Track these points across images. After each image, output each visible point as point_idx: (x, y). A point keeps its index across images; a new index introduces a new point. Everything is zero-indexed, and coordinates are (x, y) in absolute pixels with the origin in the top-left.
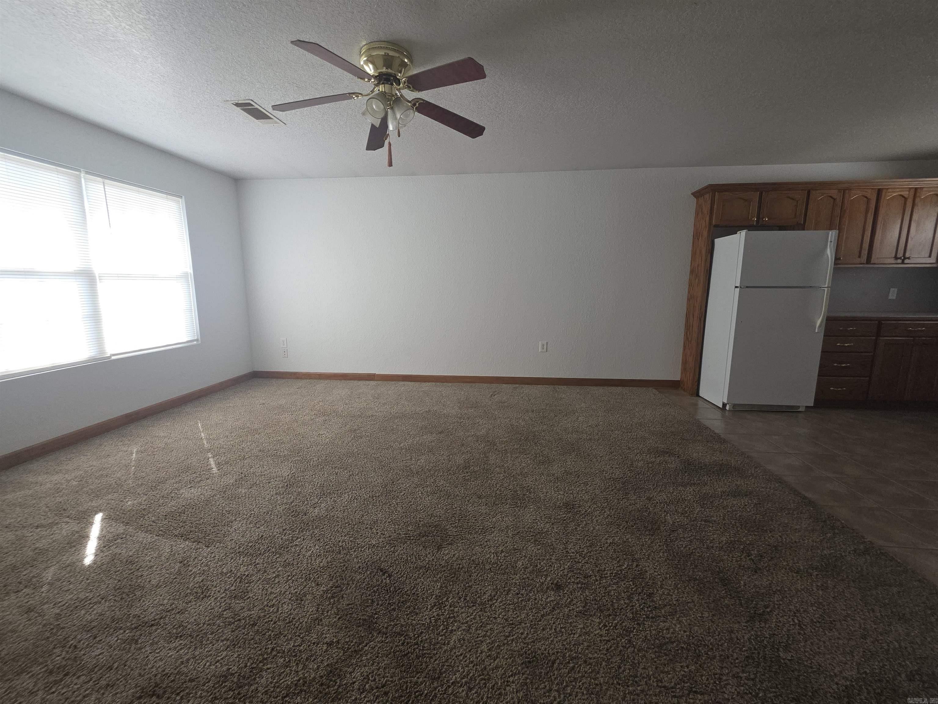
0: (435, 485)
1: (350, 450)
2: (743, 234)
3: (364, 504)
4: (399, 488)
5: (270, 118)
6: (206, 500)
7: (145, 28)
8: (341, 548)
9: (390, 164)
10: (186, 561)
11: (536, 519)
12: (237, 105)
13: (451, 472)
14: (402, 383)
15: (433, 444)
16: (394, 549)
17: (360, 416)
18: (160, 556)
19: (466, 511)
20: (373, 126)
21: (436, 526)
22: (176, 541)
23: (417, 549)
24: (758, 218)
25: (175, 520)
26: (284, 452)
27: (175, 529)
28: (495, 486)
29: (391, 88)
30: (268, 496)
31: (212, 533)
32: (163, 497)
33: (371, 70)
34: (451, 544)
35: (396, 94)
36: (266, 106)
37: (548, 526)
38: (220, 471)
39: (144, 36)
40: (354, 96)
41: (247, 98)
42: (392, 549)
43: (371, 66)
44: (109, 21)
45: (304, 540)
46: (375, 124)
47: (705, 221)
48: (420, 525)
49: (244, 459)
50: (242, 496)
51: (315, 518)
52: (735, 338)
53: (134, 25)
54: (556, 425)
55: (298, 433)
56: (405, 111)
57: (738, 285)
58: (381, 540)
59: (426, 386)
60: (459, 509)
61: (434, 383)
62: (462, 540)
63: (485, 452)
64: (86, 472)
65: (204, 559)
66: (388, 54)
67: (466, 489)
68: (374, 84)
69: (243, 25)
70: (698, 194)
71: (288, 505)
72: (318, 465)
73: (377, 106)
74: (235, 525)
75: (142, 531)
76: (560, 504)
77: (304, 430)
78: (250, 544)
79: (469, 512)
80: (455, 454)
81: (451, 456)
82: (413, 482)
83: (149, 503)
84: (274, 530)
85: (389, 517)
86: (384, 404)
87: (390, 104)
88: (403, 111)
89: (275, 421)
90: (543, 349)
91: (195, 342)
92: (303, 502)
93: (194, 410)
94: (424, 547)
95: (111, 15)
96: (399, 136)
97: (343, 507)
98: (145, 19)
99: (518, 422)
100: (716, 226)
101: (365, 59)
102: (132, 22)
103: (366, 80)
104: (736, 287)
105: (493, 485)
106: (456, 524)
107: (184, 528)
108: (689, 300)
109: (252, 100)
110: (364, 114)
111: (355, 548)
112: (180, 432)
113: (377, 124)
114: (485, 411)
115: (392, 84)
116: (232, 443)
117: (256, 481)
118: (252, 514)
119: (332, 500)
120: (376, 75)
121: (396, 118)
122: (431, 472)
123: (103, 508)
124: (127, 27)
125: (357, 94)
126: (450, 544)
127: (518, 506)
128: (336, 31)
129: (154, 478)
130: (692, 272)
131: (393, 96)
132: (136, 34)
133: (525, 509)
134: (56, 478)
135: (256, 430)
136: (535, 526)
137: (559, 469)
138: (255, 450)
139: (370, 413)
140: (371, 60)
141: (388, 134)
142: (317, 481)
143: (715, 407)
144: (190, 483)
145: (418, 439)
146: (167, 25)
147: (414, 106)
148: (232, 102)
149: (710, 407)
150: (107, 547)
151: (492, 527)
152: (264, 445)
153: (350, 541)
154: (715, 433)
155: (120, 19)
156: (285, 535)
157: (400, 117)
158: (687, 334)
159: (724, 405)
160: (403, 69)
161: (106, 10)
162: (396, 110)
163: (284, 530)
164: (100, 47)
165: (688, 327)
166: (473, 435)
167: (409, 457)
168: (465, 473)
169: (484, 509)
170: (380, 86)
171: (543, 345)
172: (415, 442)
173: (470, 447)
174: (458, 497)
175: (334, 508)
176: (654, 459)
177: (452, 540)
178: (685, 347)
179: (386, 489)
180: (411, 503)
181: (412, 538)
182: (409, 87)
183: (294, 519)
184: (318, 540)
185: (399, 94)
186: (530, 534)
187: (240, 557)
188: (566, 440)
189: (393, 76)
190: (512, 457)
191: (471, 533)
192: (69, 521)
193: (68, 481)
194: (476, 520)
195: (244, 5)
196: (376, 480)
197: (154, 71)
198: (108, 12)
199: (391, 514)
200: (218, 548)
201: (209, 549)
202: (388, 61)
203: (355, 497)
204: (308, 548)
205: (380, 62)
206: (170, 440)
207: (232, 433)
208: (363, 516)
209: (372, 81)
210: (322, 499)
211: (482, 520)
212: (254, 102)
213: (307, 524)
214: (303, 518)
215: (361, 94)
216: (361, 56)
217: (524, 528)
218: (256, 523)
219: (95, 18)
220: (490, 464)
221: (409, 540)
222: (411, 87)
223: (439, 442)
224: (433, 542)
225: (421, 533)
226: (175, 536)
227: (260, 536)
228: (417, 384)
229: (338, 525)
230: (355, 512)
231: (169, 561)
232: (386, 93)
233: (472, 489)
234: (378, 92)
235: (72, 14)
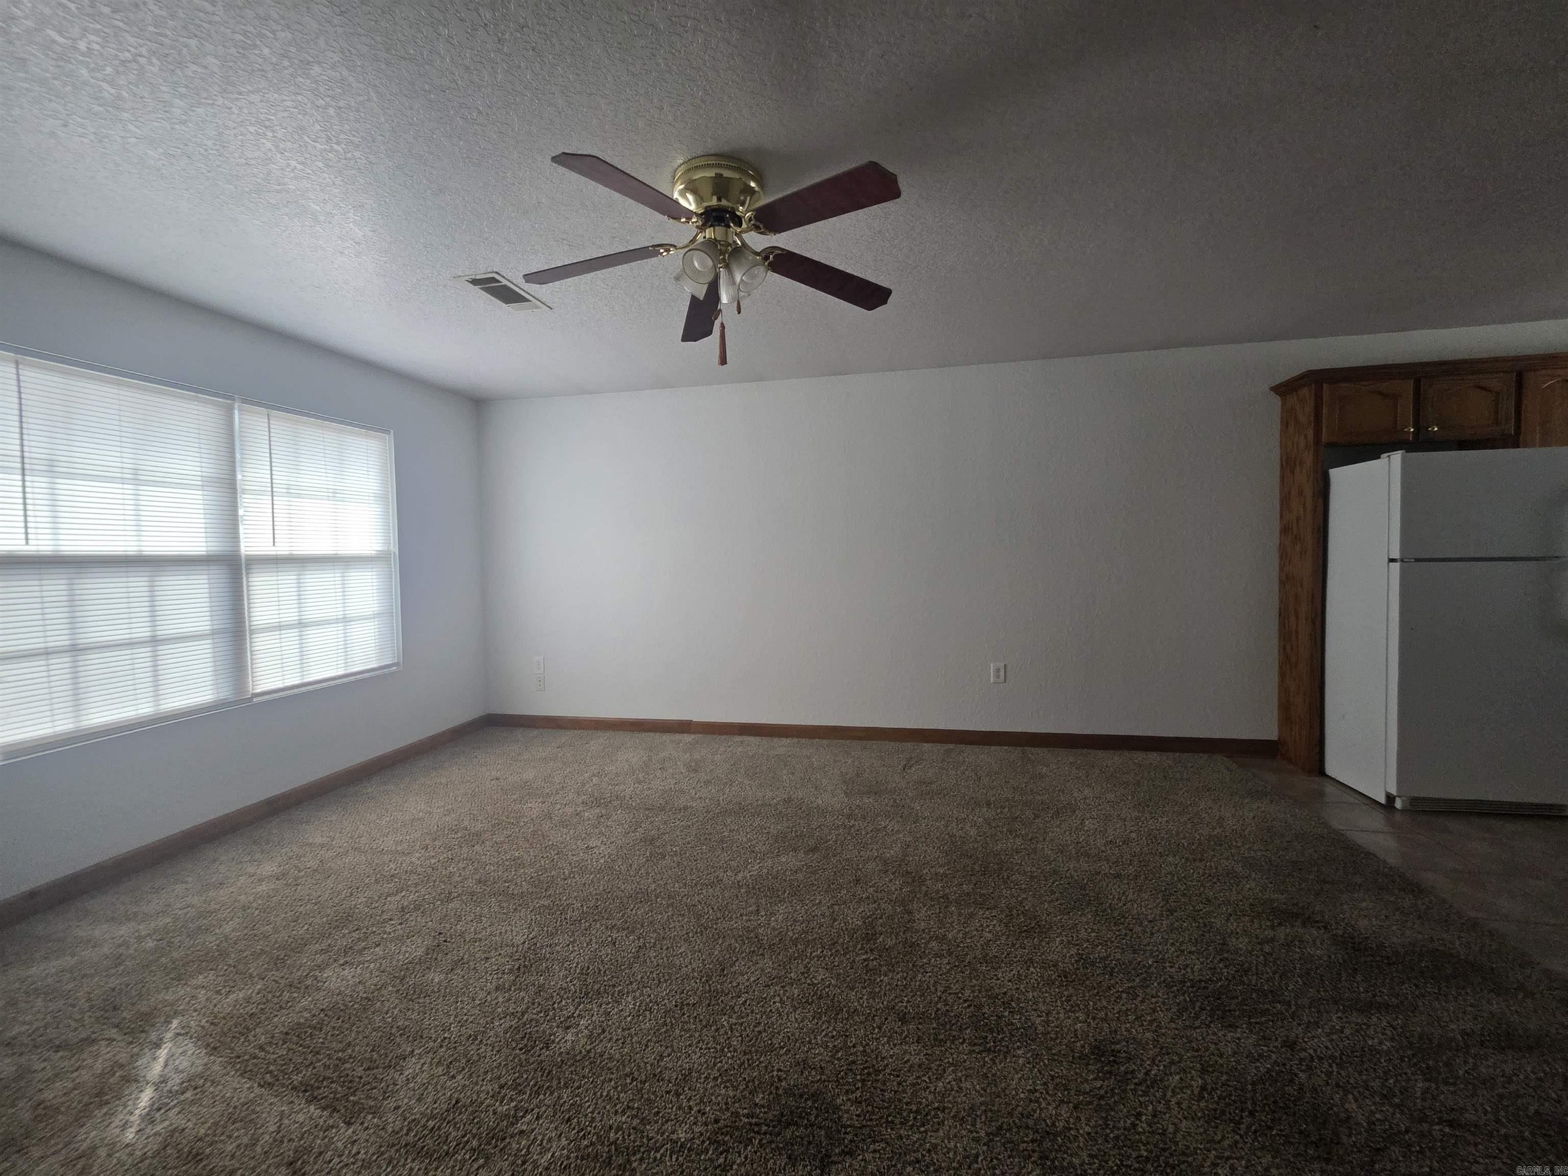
0: (809, 981)
1: (642, 886)
2: (1397, 457)
3: (665, 1024)
4: (735, 984)
5: (528, 300)
6: (366, 998)
7: (327, 166)
8: (613, 1147)
9: (723, 361)
10: (300, 1162)
11: (1036, 1091)
12: (475, 282)
13: (839, 948)
14: (738, 739)
15: (800, 876)
16: (726, 1158)
17: (662, 809)
18: (255, 1141)
19: (877, 1057)
20: (694, 298)
21: (814, 1096)
22: (292, 1102)
23: (775, 1163)
24: (1416, 426)
25: (301, 1046)
26: (521, 886)
27: (297, 1070)
28: (933, 989)
29: (727, 233)
30: (482, 995)
31: (364, 1085)
32: (291, 985)
33: (690, 204)
34: (850, 1153)
35: (735, 242)
36: (514, 278)
37: (1064, 1110)
38: (403, 926)
39: (325, 179)
40: (662, 251)
41: (489, 270)
42: (721, 1160)
43: (690, 197)
44: (271, 160)
45: (538, 1118)
46: (697, 295)
47: (1306, 436)
48: (781, 1092)
49: (449, 899)
50: (433, 991)
51: (565, 1057)
52: (1401, 664)
53: (309, 162)
54: (1041, 839)
55: (550, 843)
56: (748, 270)
57: (1396, 554)
58: (697, 1129)
59: (782, 746)
60: (861, 1049)
61: (795, 740)
62: (874, 1142)
63: (903, 900)
64: (176, 919)
65: (336, 1160)
66: (721, 175)
67: (873, 995)
68: (697, 227)
69: (480, 147)
70: (1284, 390)
71: (516, 1020)
72: (581, 920)
73: (701, 262)
74: (411, 1067)
75: (237, 1071)
76: (1083, 1046)
77: (561, 836)
78: (431, 1124)
79: (883, 1059)
80: (845, 903)
81: (837, 907)
82: (763, 970)
83: (264, 1000)
84: (482, 1086)
85: (715, 1065)
86: (706, 783)
87: (724, 259)
88: (747, 268)
89: (512, 815)
90: (998, 677)
91: (394, 668)
92: (547, 1012)
93: (382, 789)
94: (789, 1157)
95: (273, 148)
96: (739, 312)
97: (623, 1030)
98: (325, 150)
99: (962, 829)
100: (1330, 445)
101: (682, 187)
102: (306, 158)
103: (683, 220)
104: (1392, 560)
105: (928, 988)
106: (858, 1094)
107: (314, 1068)
108: (1282, 583)
109: (497, 273)
110: (677, 279)
111: (642, 1150)
112: (349, 835)
113: (701, 293)
114: (895, 801)
115: (729, 227)
116: (433, 861)
117: (464, 954)
118: (445, 1038)
119: (602, 1010)
120: (700, 212)
121: (734, 283)
122: (799, 946)
123: (181, 1007)
124: (299, 167)
125: (667, 247)
126: (847, 1153)
127: (989, 1050)
128: (634, 144)
129: (286, 938)
130: (1285, 530)
131: (730, 245)
132: (314, 178)
133: (1005, 1058)
134: (124, 930)
135: (478, 834)
136: (1035, 1111)
137: (1065, 950)
138: (470, 880)
139: (682, 801)
140: (692, 188)
141: (720, 310)
142: (576, 960)
143: (1368, 802)
144: (346, 953)
145: (770, 862)
146: (360, 158)
147: (766, 261)
148: (467, 278)
149: (1357, 801)
150: (162, 1111)
151: (938, 1108)
152: (487, 868)
153: (634, 1128)
154: (1391, 868)
155: (286, 153)
156: (501, 1102)
157: (742, 280)
158: (1284, 649)
159: (1390, 798)
160: (749, 198)
161: (264, 141)
162: (734, 267)
163: (502, 1087)
164: (260, 202)
165: (1286, 636)
166: (877, 857)
167: (754, 908)
168: (866, 952)
169: (914, 1054)
170: (707, 231)
171: (998, 670)
172: (765, 871)
173: (873, 886)
174: (858, 1015)
175: (604, 1031)
176: (1269, 933)
177: (851, 1141)
178: (1282, 675)
179: (710, 985)
180: (760, 1028)
181: (764, 1128)
182: (757, 228)
183: (523, 1057)
184: (567, 1122)
185: (739, 242)
186: (1027, 1135)
187: (406, 1160)
188: (1068, 875)
189: (728, 212)
190: (960, 914)
191: (892, 1122)
192: (114, 1036)
193: (140, 939)
194: (899, 1084)
195: (480, 112)
196: (690, 963)
197: (344, 236)
198: (269, 145)
199: (718, 1055)
200: (367, 1128)
201: (350, 1131)
202: (721, 187)
203: (647, 1004)
204: (544, 1143)
205: (706, 189)
206: (330, 854)
207: (435, 839)
208: (662, 1057)
209: (693, 220)
210: (582, 1005)
211: (914, 1085)
212: (500, 275)
213: (549, 1073)
214: (542, 1058)
215: (675, 246)
216: (674, 184)
217: (1010, 1114)
218: (451, 1063)
219: (250, 156)
220: (917, 931)
221: (758, 1133)
222: (762, 226)
223: (812, 873)
224: (810, 1143)
225: (782, 1115)
226: (292, 1089)
227: (454, 1102)
228: (764, 741)
229: (610, 1080)
230: (646, 1046)
231: (268, 1158)
232: (717, 241)
233: (885, 994)
234: (703, 240)
235: (215, 152)
